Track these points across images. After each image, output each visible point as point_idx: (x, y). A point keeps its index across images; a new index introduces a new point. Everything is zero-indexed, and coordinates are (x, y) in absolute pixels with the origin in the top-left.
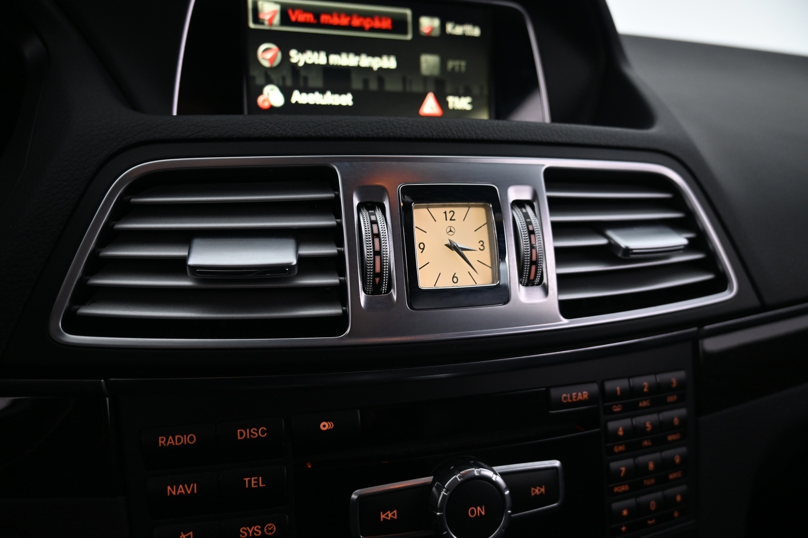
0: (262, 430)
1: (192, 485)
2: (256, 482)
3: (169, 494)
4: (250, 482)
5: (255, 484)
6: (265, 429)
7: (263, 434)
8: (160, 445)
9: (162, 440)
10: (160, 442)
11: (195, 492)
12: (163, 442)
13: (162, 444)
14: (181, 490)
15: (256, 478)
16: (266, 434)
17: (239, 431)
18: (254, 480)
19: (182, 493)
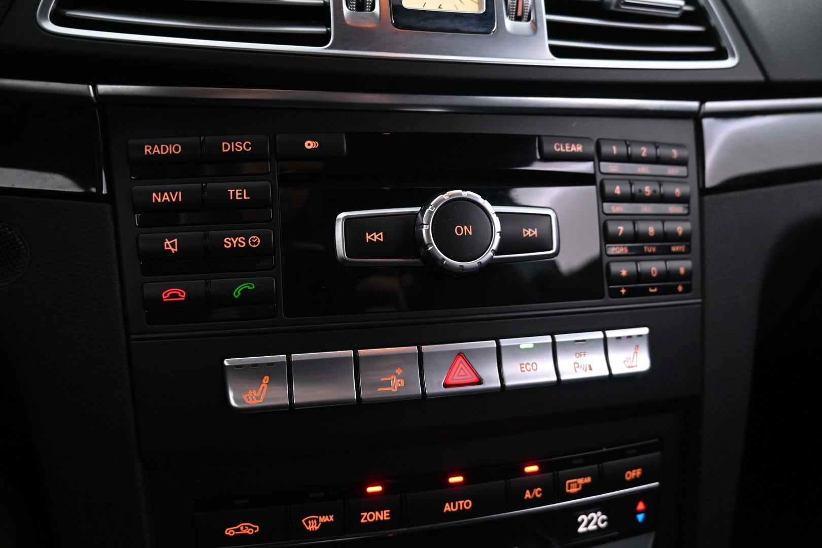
0: (247, 144)
1: (177, 193)
2: (241, 194)
3: (154, 201)
4: (234, 193)
5: (239, 196)
6: (250, 143)
7: (247, 148)
8: (146, 154)
9: (148, 148)
10: (146, 150)
11: (180, 200)
12: (149, 150)
13: (148, 152)
14: (166, 197)
15: (241, 190)
16: (250, 148)
17: (223, 143)
18: (239, 192)
19: (167, 200)
